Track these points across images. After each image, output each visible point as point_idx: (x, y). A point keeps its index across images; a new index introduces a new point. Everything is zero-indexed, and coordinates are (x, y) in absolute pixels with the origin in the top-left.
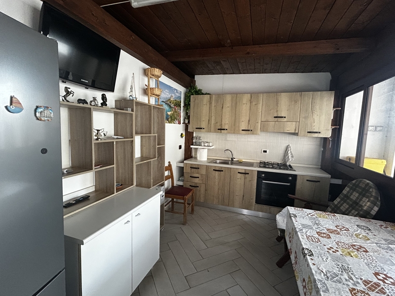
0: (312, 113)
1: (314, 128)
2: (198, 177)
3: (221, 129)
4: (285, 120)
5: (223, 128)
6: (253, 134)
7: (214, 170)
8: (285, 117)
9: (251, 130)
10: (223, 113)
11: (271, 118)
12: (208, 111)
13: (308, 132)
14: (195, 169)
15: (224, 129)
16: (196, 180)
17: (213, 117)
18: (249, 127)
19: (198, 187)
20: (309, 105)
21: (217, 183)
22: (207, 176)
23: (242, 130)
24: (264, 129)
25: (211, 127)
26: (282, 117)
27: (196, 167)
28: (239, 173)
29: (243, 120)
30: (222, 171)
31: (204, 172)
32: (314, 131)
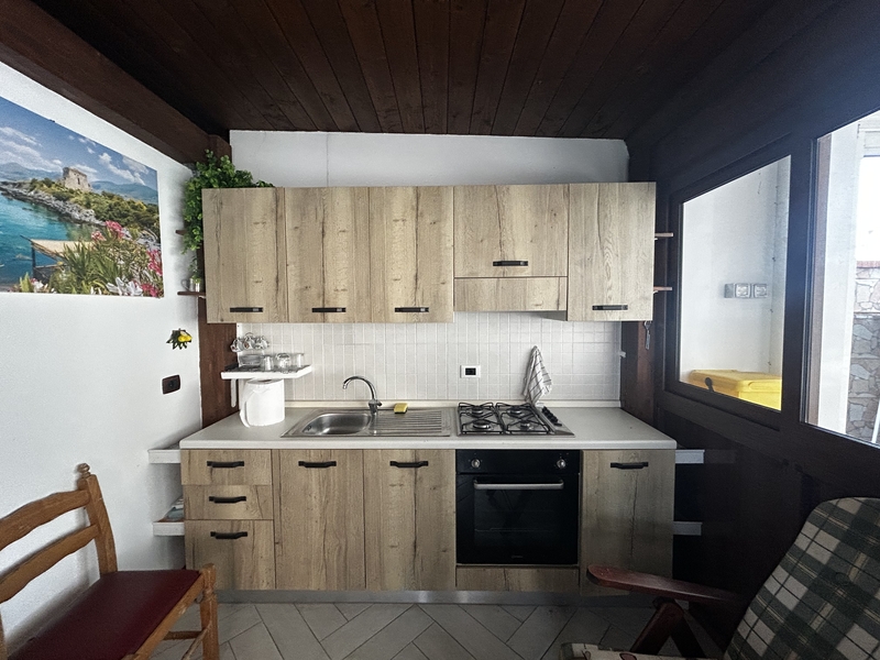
0: (602, 248)
1: (610, 293)
2: (244, 499)
3: (324, 310)
4: (527, 271)
5: (332, 306)
6: (432, 320)
7: (301, 464)
8: (526, 263)
9: (427, 310)
10: (329, 254)
11: (485, 269)
12: (272, 247)
13: (594, 308)
14: (226, 470)
15: (334, 310)
16: (237, 512)
17: (291, 267)
18: (419, 298)
19: (245, 534)
20: (592, 224)
21: (316, 512)
22: (278, 490)
23: (397, 310)
24: (466, 303)
25: (286, 302)
26: (517, 263)
27: (233, 459)
28: (393, 464)
29: (396, 273)
30: (334, 464)
31: (262, 475)
32: (611, 303)
